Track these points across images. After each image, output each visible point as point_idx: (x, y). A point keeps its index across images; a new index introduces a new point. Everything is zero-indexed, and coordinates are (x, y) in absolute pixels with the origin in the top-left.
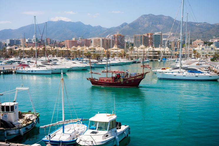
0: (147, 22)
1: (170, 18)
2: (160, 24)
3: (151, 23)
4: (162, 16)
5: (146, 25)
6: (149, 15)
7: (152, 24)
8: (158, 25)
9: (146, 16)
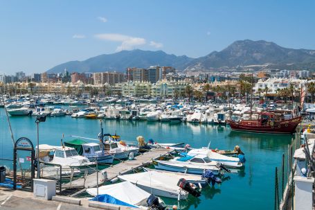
0: (241, 50)
1: (273, 45)
2: (257, 52)
3: (245, 51)
4: (263, 42)
5: (239, 54)
6: (245, 41)
7: (247, 52)
8: (255, 54)
9: (240, 42)
